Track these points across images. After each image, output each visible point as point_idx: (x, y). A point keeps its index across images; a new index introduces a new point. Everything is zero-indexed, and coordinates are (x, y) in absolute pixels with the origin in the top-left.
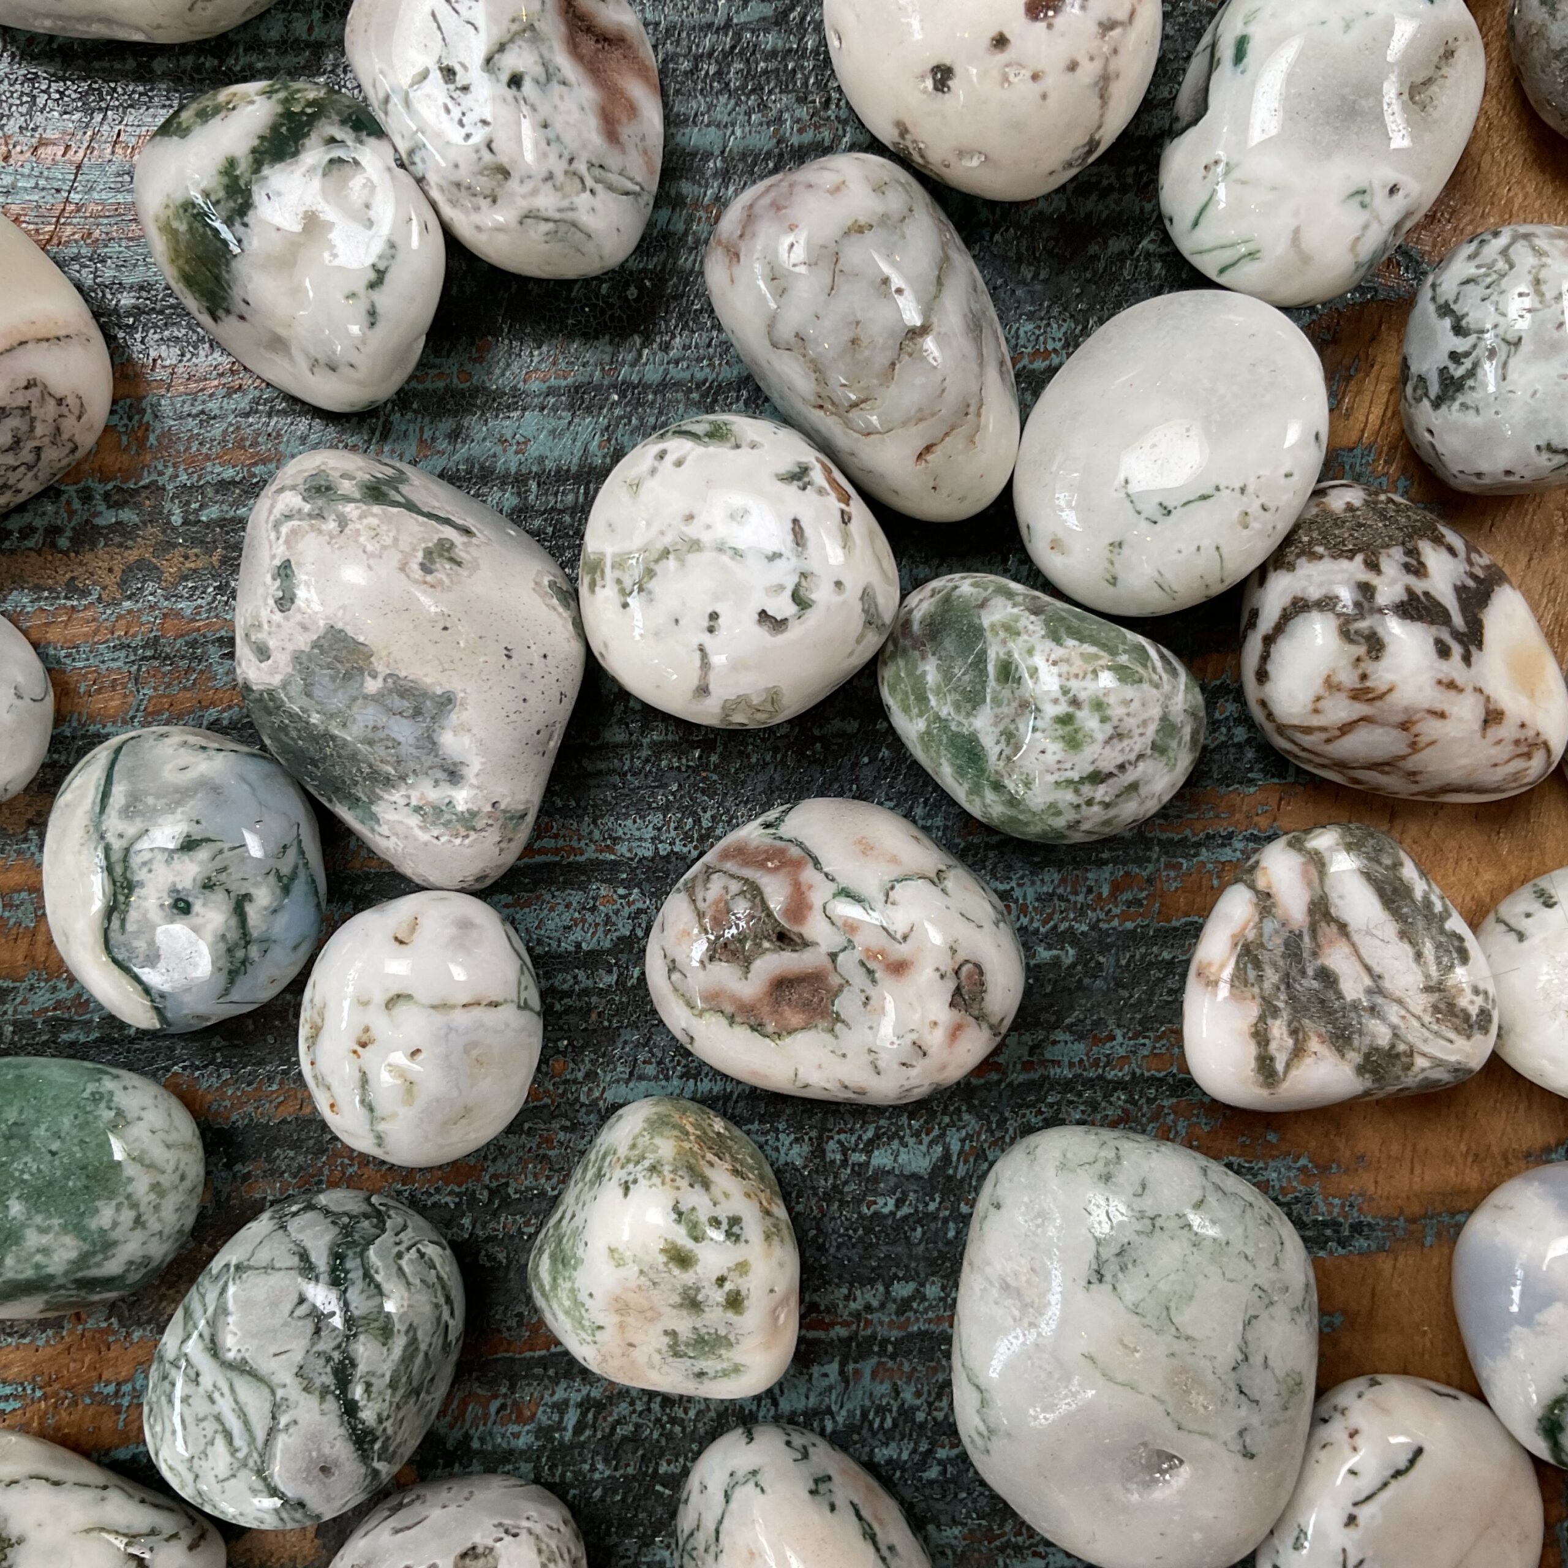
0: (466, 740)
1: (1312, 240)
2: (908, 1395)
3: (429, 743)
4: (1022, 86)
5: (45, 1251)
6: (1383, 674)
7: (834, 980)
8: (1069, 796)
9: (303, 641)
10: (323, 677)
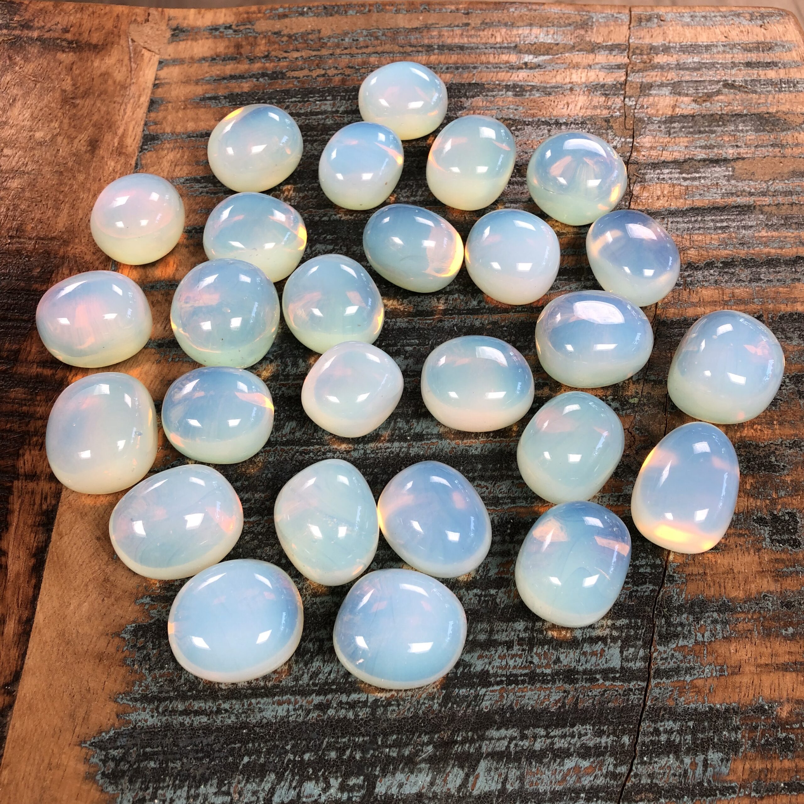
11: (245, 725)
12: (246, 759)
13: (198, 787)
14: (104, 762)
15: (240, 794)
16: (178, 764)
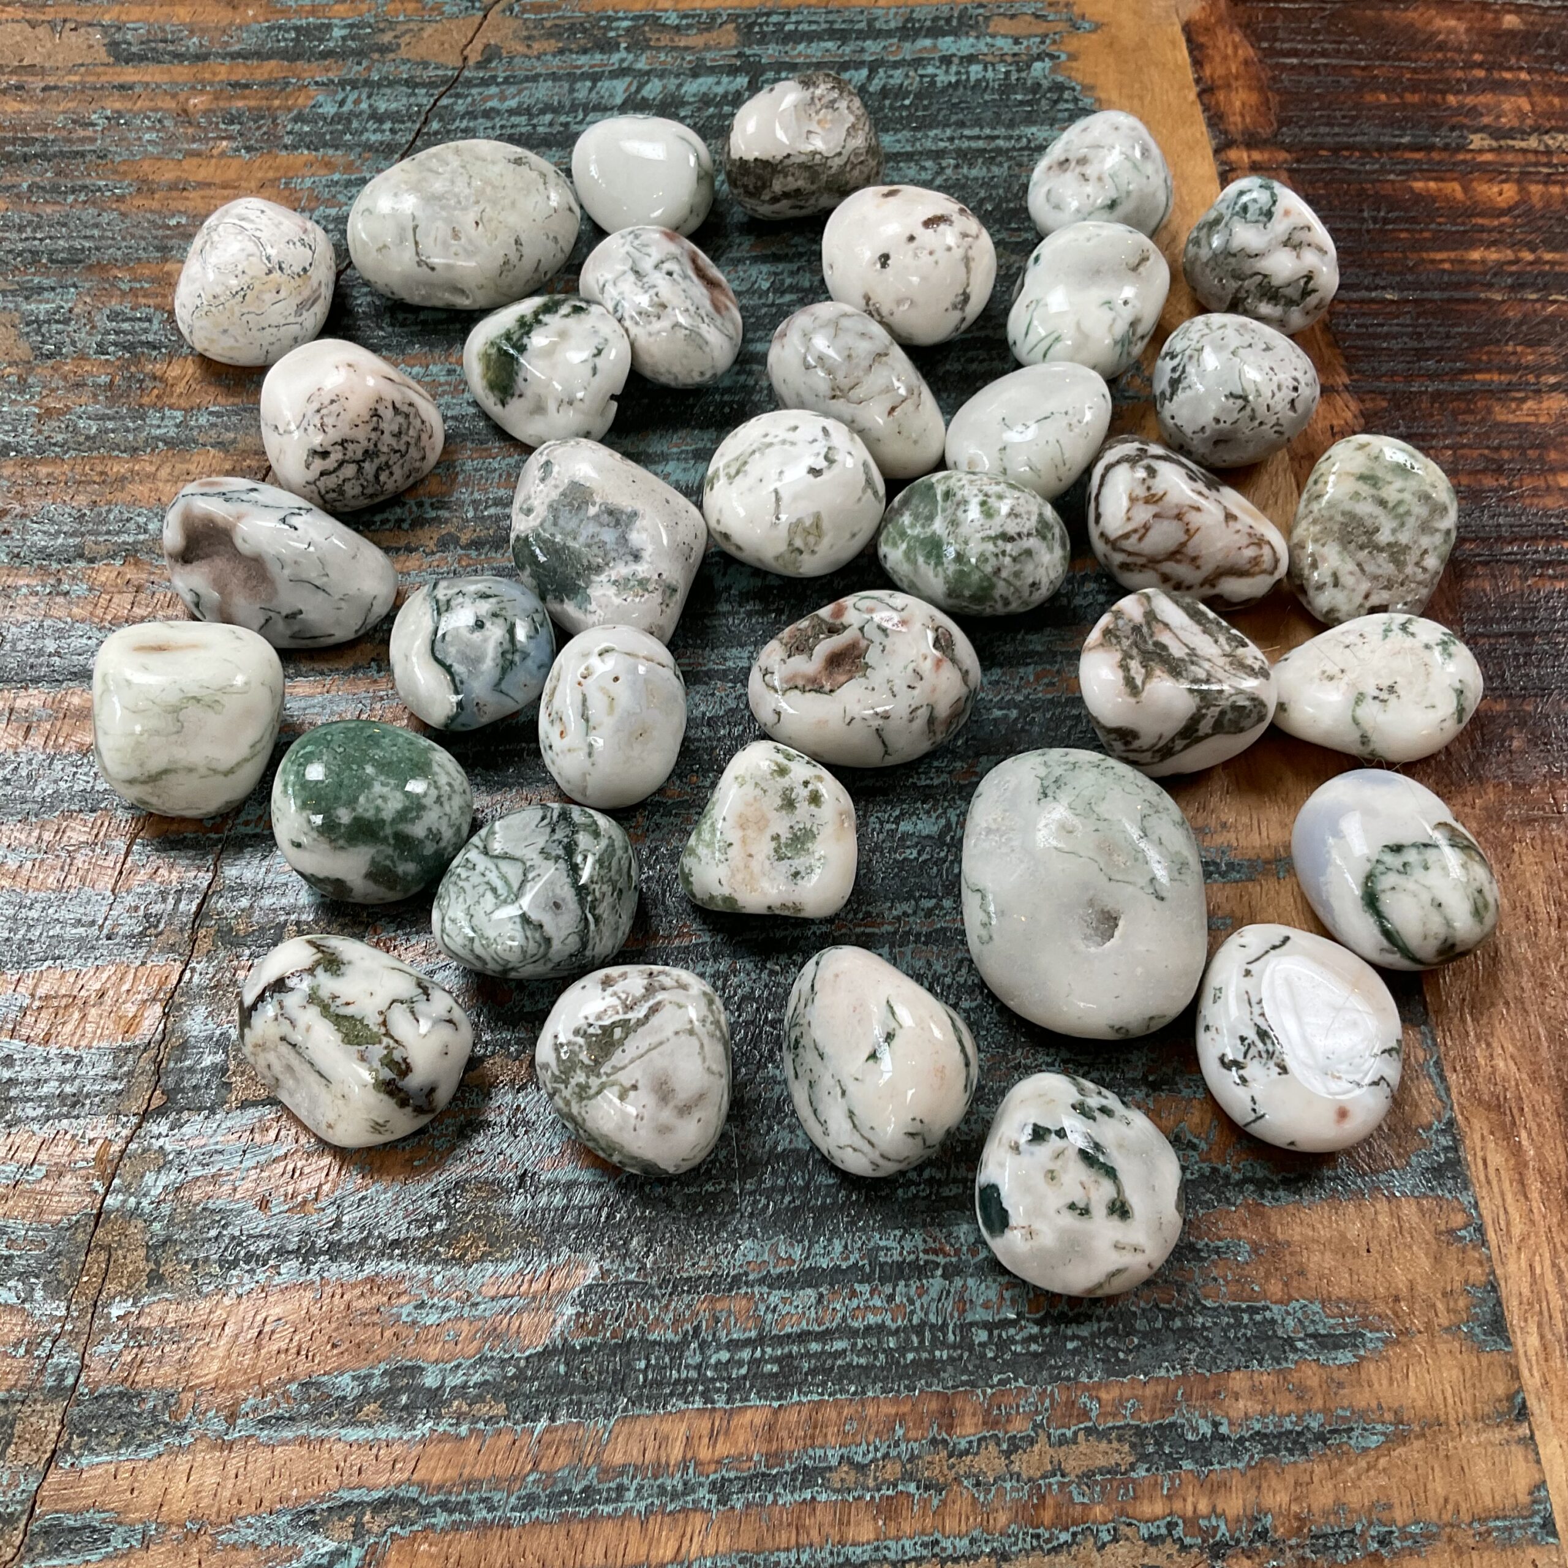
0: (644, 536)
1: (1087, 326)
2: (938, 967)
3: (623, 540)
4: (924, 257)
5: (383, 798)
6: (1159, 485)
7: (863, 643)
8: (990, 547)
9: (555, 495)
10: (565, 513)
11: (915, 129)
12: (907, 102)
13: (958, 82)
14: (1076, 100)
15: (907, 76)
16: (987, 97)
